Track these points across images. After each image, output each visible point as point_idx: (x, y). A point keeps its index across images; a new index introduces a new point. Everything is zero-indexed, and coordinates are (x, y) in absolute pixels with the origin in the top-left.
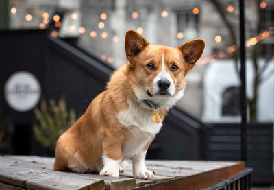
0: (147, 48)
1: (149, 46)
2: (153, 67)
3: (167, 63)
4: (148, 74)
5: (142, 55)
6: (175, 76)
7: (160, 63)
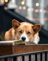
0: (20, 26)
1: (21, 25)
2: (21, 32)
3: (26, 31)
4: (20, 35)
5: (18, 28)
6: (29, 36)
7: (24, 31)
